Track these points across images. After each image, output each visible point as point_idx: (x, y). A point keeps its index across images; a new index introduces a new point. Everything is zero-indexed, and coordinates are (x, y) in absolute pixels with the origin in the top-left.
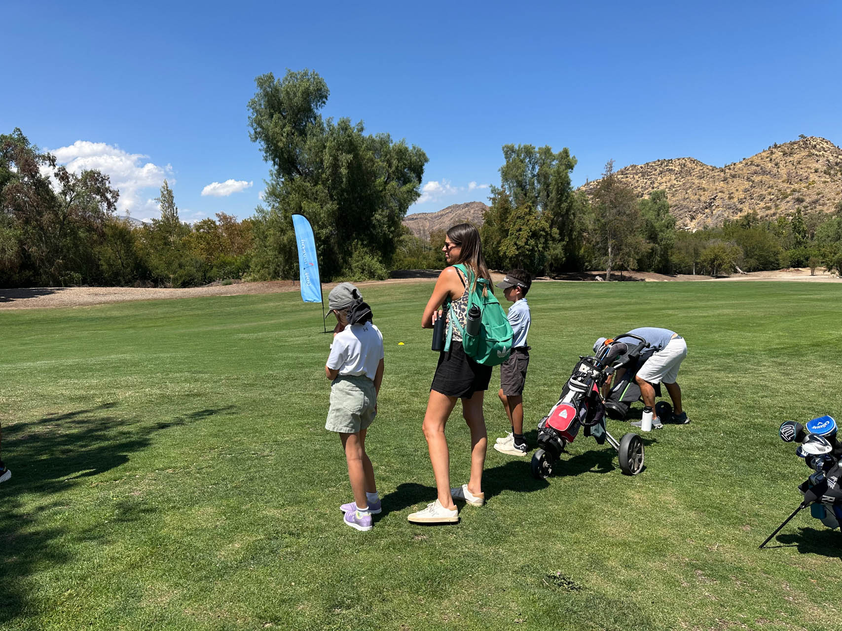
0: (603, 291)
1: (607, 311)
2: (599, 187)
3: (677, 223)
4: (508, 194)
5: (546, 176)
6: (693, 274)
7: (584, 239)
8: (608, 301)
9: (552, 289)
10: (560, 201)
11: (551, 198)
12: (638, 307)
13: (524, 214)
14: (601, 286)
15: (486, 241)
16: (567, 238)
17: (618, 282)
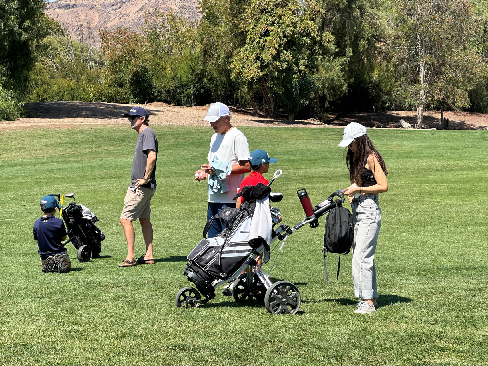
0: (412, 145)
1: (418, 182)
7: (379, 53)
8: (419, 163)
9: (324, 141)
12: (471, 174)
13: (274, 5)
14: (408, 137)
15: (206, 53)
16: (349, 51)
17: (435, 131)
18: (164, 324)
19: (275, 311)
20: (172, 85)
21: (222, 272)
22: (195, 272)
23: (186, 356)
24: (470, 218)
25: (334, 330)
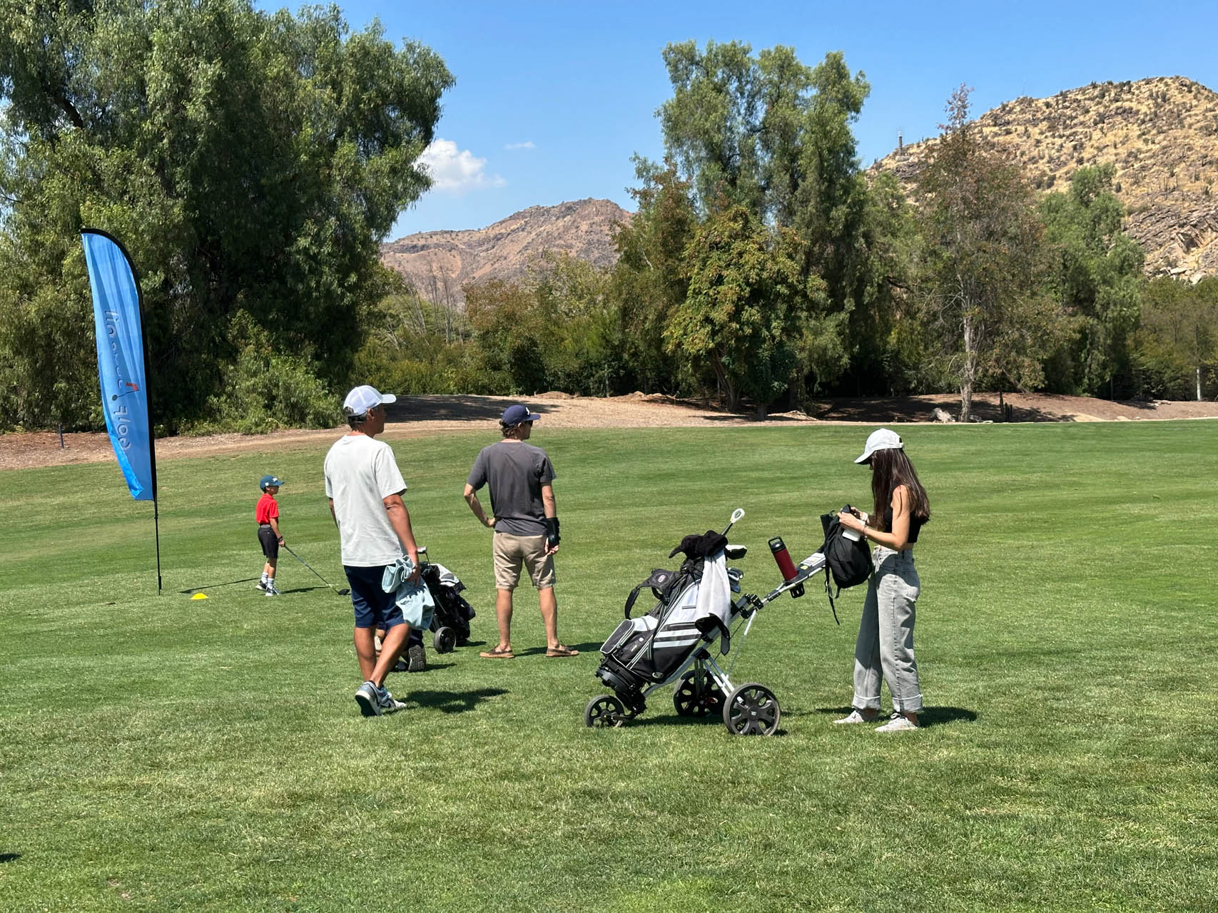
0: (956, 450)
1: (964, 510)
2: (932, 161)
3: (1149, 257)
4: (683, 179)
5: (787, 132)
6: (1196, 399)
7: (898, 304)
8: (966, 479)
9: (813, 448)
10: (828, 200)
11: (804, 191)
12: (1050, 495)
13: (730, 237)
14: (947, 437)
15: (625, 313)
16: (849, 304)
17: (991, 426)
18: (568, 756)
19: (740, 730)
20: (574, 365)
21: (655, 671)
22: (613, 671)
23: (601, 808)
24: (1049, 569)
25: (834, 761)
